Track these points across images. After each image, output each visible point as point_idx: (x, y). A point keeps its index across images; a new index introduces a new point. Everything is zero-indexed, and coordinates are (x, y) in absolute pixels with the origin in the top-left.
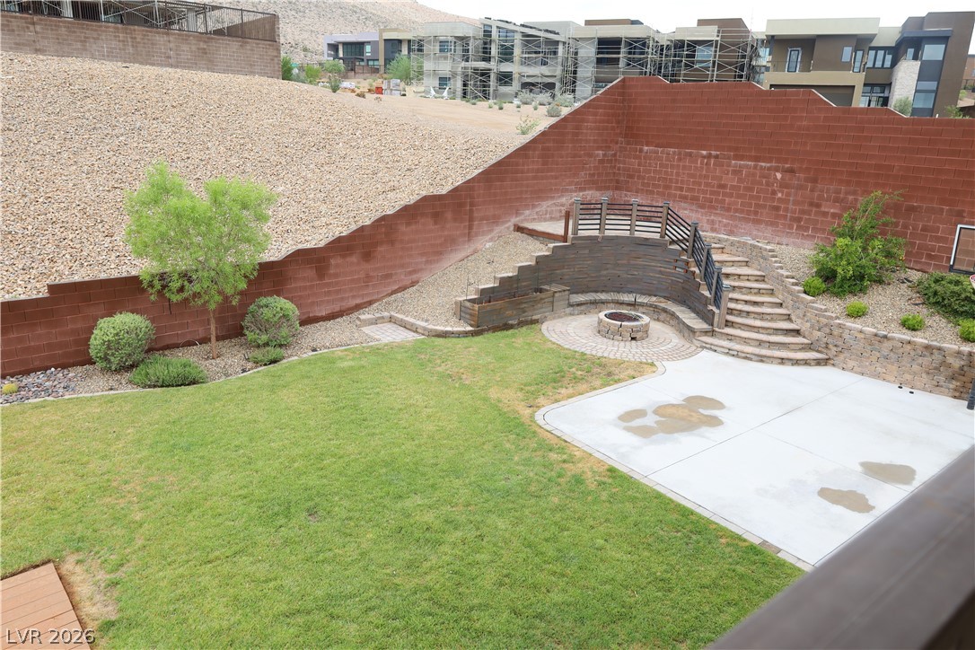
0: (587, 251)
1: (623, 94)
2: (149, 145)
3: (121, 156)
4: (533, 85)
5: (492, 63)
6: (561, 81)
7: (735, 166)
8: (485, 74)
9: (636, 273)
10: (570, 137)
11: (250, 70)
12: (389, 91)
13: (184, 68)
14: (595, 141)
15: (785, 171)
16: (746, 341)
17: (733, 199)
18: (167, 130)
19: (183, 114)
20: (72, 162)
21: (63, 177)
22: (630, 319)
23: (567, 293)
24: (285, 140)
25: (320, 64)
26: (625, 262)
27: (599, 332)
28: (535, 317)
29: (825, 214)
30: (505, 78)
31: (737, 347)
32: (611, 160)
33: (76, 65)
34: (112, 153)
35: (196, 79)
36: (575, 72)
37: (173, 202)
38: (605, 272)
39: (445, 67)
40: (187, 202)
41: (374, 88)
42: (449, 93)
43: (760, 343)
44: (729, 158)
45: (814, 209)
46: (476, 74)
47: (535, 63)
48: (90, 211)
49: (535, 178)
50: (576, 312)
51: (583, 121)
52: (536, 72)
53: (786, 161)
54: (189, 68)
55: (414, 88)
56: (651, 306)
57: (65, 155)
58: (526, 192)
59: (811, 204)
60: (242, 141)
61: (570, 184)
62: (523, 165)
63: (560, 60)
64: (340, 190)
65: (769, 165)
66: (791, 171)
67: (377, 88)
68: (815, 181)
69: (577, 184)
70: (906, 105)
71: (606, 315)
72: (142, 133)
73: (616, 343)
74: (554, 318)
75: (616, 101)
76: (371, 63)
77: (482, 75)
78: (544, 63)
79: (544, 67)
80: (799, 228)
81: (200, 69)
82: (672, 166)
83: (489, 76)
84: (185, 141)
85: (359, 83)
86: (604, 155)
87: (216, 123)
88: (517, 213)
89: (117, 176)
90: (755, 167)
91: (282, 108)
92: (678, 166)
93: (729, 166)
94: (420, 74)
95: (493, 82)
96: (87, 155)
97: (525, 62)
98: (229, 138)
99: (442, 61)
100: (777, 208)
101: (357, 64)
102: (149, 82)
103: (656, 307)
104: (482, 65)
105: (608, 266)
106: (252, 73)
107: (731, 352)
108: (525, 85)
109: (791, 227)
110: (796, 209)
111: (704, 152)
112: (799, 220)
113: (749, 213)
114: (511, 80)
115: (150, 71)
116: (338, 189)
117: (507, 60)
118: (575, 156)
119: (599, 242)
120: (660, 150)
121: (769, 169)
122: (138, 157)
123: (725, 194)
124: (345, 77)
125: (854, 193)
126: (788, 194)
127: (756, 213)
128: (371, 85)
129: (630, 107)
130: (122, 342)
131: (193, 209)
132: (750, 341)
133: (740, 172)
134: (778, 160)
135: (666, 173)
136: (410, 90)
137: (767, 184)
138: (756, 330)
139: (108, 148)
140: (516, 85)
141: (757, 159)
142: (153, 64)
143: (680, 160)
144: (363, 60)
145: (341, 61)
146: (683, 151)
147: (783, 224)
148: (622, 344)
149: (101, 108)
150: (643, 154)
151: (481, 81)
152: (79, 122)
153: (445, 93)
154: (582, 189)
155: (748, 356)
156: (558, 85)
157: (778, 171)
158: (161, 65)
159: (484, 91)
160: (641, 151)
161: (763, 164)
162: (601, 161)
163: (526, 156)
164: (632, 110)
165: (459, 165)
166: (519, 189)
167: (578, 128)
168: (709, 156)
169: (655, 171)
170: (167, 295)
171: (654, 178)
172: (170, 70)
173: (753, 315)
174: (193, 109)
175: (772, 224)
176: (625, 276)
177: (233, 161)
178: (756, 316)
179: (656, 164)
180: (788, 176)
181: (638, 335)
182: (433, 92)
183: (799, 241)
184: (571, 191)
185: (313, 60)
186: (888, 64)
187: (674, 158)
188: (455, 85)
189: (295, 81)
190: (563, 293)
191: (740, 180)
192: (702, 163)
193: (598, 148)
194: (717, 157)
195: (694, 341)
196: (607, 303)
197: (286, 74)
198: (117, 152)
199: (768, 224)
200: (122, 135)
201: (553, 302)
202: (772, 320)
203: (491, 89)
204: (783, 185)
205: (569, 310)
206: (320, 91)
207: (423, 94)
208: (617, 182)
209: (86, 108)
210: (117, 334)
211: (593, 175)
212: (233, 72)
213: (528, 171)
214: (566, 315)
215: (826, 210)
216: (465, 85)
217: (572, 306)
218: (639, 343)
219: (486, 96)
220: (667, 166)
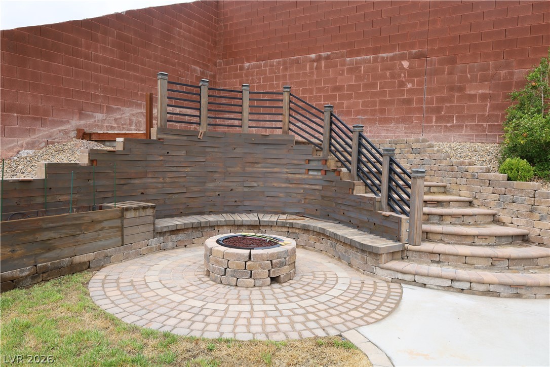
0: (183, 153)
7: (351, 63)
9: (255, 184)
15: (412, 57)
16: (466, 261)
17: (352, 101)
22: (262, 243)
23: (150, 212)
26: (238, 169)
27: (208, 274)
28: (78, 259)
29: (472, 97)
31: (463, 273)
38: (210, 185)
43: (494, 262)
44: (342, 56)
45: (456, 94)
49: (109, 71)
50: (170, 244)
53: (412, 46)
56: (283, 225)
58: (96, 87)
59: (452, 89)
62: (87, 48)
65: (391, 54)
66: (421, 56)
68: (452, 61)
71: (218, 241)
73: (244, 293)
74: (127, 258)
80: (439, 119)
86: (202, 73)
88: (80, 114)
90: (375, 60)
92: (284, 76)
93: (343, 64)
100: (408, 102)
103: (291, 226)
105: (216, 176)
107: (457, 285)
109: (429, 120)
110: (432, 99)
111: (313, 56)
112: (438, 110)
113: (373, 112)
119: (199, 141)
120: (262, 63)
121: (392, 59)
123: (342, 97)
125: (507, 65)
126: (420, 83)
127: (382, 111)
132: (474, 261)
133: (358, 68)
134: (403, 47)
137: (393, 76)
138: (470, 241)
141: (376, 51)
143: (285, 69)
146: (288, 59)
147: (418, 118)
148: (256, 293)
150: (244, 72)
155: (492, 288)
157: (404, 59)
160: (242, 68)
161: (385, 55)
166: (82, 80)
168: (319, 59)
173: (449, 219)
175: (404, 120)
176: (240, 189)
178: (453, 220)
179: (260, 79)
180: (417, 62)
181: (282, 272)
183: (442, 135)
187: (279, 69)
190: (142, 213)
191: (359, 78)
192: (311, 68)
194: (328, 58)
195: (378, 270)
196: (218, 226)
199: (398, 121)
201: (122, 228)
202: (476, 224)
204: (412, 73)
205: (154, 242)
213: (97, 59)
214: (151, 251)
215: (472, 92)
217: (162, 234)
218: (286, 287)
220: (271, 79)
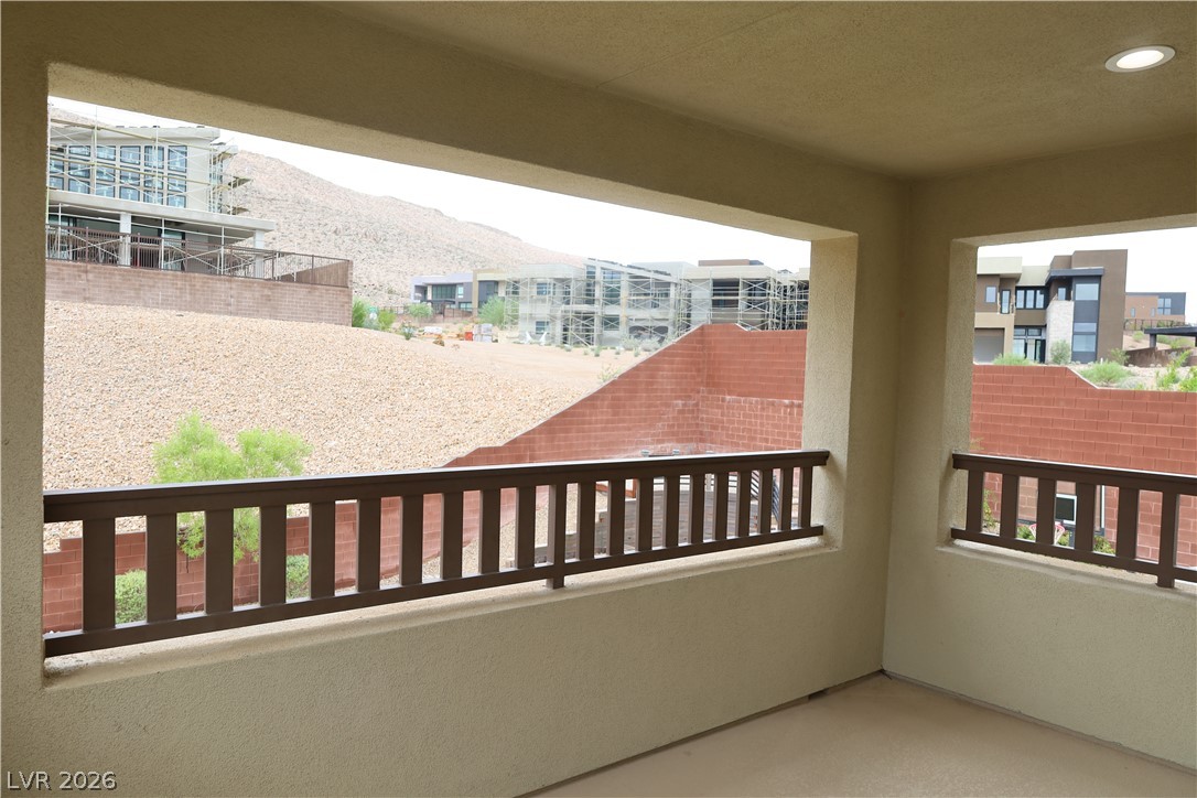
1: (701, 342)
2: (193, 397)
3: (161, 409)
4: (643, 329)
5: (596, 306)
6: (674, 325)
8: (588, 317)
10: (643, 386)
11: (317, 316)
12: (479, 336)
13: (245, 315)
14: (672, 390)
18: (215, 380)
19: (235, 365)
20: (106, 415)
21: (95, 432)
24: (344, 391)
25: (405, 308)
30: (611, 322)
32: (693, 411)
33: (127, 314)
34: (152, 406)
35: (255, 328)
36: (689, 315)
37: (203, 453)
39: (543, 311)
40: (217, 453)
41: (463, 333)
42: (547, 338)
46: (578, 317)
47: (645, 306)
48: (118, 467)
49: (603, 429)
51: (658, 369)
52: (647, 315)
54: (250, 315)
55: (507, 333)
57: (99, 408)
58: (595, 444)
60: (296, 393)
61: (646, 435)
62: (591, 415)
63: (672, 302)
64: (399, 445)
67: (467, 333)
69: (653, 435)
70: (1063, 349)
72: (187, 384)
75: (695, 349)
76: (463, 306)
77: (585, 318)
78: (655, 306)
79: (655, 310)
81: (261, 316)
82: (756, 416)
83: (593, 320)
84: (233, 392)
85: (448, 327)
86: (684, 405)
87: (270, 374)
89: (153, 430)
91: (345, 357)
92: (762, 416)
94: (514, 319)
95: (597, 326)
96: (123, 408)
97: (632, 304)
98: (283, 389)
99: (540, 304)
101: (448, 306)
102: (203, 331)
104: (585, 308)
106: (319, 320)
108: (633, 329)
111: (787, 401)
114: (618, 323)
115: (205, 320)
116: (396, 443)
117: (612, 302)
118: (650, 406)
120: (743, 399)
122: (179, 410)
124: (432, 321)
128: (461, 330)
129: (709, 355)
130: (130, 602)
131: (222, 460)
135: (750, 423)
136: (503, 335)
139: (148, 400)
140: (623, 330)
142: (210, 312)
143: (763, 409)
144: (454, 303)
145: (430, 304)
146: (765, 400)
149: (147, 359)
150: (725, 404)
151: (583, 325)
152: (121, 373)
153: (543, 339)
154: (659, 442)
156: (670, 329)
158: (219, 313)
159: (587, 336)
160: (723, 400)
162: (681, 412)
163: (594, 407)
164: (712, 359)
165: (531, 417)
166: (586, 441)
167: (652, 377)
168: (792, 405)
169: (739, 422)
170: (185, 550)
171: (738, 429)
172: (228, 318)
174: (247, 359)
177: (284, 413)
179: (739, 414)
182: (529, 338)
184: (647, 443)
185: (398, 303)
186: (1040, 304)
187: (757, 408)
188: (554, 329)
189: (367, 328)
192: (785, 413)
193: (677, 398)
194: (799, 406)
197: (358, 320)
198: (157, 405)
200: (165, 387)
203: (595, 334)
206: (391, 339)
207: (517, 340)
208: (701, 433)
209: (130, 359)
210: (126, 593)
211: (673, 426)
212: (298, 319)
213: (596, 422)
216: (565, 330)
219: (589, 340)
220: (750, 416)
